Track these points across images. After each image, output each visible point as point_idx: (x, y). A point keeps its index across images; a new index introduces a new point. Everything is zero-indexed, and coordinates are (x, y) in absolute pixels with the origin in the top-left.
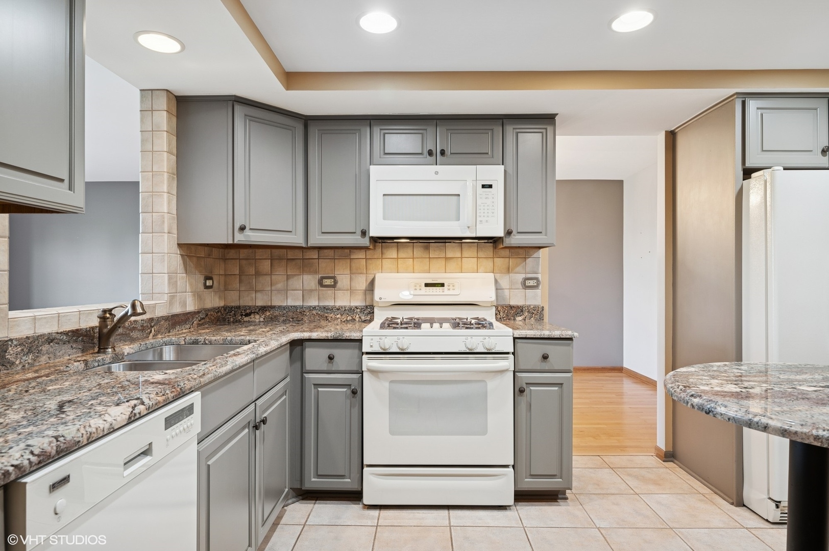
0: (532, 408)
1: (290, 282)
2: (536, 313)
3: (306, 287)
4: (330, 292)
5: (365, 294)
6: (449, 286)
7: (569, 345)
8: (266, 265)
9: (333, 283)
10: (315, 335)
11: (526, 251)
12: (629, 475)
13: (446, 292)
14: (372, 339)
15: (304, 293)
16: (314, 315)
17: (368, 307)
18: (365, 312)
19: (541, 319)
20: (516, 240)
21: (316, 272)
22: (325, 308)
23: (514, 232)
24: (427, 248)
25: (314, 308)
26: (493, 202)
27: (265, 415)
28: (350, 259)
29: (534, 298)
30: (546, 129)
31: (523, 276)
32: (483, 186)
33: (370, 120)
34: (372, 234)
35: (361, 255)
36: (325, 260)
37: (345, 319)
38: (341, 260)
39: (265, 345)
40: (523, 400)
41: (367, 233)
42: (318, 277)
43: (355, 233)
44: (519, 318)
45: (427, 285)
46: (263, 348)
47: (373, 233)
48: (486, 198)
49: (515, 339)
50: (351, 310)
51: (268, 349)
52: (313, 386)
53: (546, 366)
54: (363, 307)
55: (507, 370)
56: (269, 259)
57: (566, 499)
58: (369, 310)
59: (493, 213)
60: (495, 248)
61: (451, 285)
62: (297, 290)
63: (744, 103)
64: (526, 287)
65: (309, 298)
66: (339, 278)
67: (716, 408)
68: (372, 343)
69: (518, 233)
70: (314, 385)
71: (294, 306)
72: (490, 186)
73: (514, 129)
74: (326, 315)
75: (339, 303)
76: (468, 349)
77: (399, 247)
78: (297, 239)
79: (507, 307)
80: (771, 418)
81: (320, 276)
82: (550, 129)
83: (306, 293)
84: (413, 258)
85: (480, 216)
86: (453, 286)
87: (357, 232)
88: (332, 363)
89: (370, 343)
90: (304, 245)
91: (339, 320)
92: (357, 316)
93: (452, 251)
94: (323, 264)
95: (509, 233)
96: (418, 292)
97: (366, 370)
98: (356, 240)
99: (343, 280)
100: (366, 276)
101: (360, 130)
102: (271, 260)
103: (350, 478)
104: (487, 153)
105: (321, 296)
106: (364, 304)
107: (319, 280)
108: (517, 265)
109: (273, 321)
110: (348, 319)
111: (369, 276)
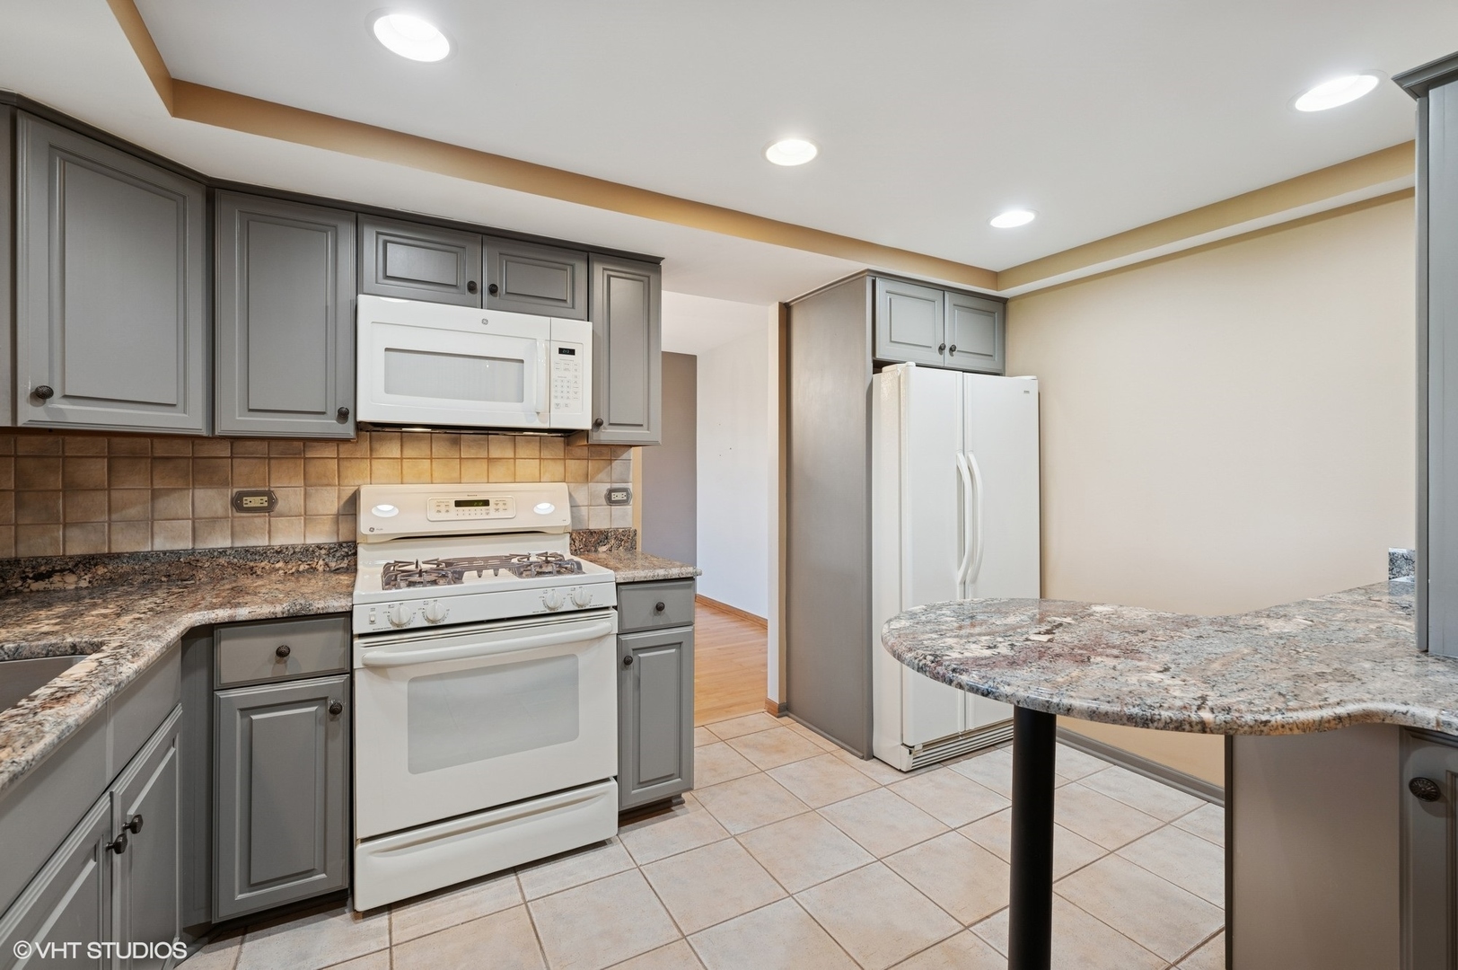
0: (641, 685)
1: (162, 504)
2: (626, 540)
3: (202, 511)
4: (259, 520)
5: (337, 522)
6: (497, 504)
7: (689, 587)
8: (97, 470)
9: (266, 504)
10: (243, 613)
11: (614, 450)
12: (746, 746)
13: (493, 514)
14: (373, 609)
15: (197, 525)
16: (223, 566)
17: (344, 545)
18: (338, 554)
19: (633, 547)
20: (607, 435)
21: (225, 483)
22: (249, 552)
23: (605, 424)
24: (456, 443)
25: (223, 552)
26: (576, 377)
27: (132, 811)
28: (305, 459)
29: (625, 518)
30: (649, 277)
31: (608, 486)
32: (562, 351)
33: (357, 212)
34: (360, 418)
35: (330, 451)
36: (247, 460)
37: (293, 570)
38: (283, 461)
39: (133, 656)
40: (630, 673)
41: (351, 416)
42: (229, 493)
43: (323, 413)
44: (602, 549)
45: (459, 504)
46: (130, 665)
47: (364, 415)
48: (565, 370)
49: (617, 584)
50: (308, 552)
51: (140, 663)
52: (238, 713)
53: (660, 620)
54: (332, 546)
55: (608, 635)
56: (104, 457)
57: (683, 802)
58: (346, 550)
59: (576, 393)
60: (568, 444)
61: (501, 503)
62: (178, 519)
63: (874, 283)
64: (610, 501)
65: (210, 533)
66: (279, 493)
67: (998, 688)
68: (374, 615)
69: (611, 424)
70: (241, 710)
71: (172, 552)
72: (572, 352)
73: (604, 269)
74: (252, 564)
75: (279, 541)
76: (549, 608)
77: (404, 440)
78: (191, 420)
79: (585, 533)
80: (1072, 697)
81: (235, 490)
82: (653, 277)
83: (198, 526)
84: (431, 459)
85: (556, 397)
86: (504, 504)
87: (328, 412)
88: (285, 662)
89: (370, 616)
90: (204, 433)
91: (281, 572)
92: (321, 562)
93: (499, 449)
94: (242, 468)
95: (597, 424)
96: (443, 516)
97: (362, 667)
98: (328, 426)
99: (290, 495)
100: (339, 490)
101: (335, 227)
102: (110, 459)
103: (325, 872)
104: (565, 301)
105: (237, 529)
106: (335, 540)
107: (232, 499)
108: (599, 471)
109: (116, 584)
110: (301, 569)
111: (344, 490)
